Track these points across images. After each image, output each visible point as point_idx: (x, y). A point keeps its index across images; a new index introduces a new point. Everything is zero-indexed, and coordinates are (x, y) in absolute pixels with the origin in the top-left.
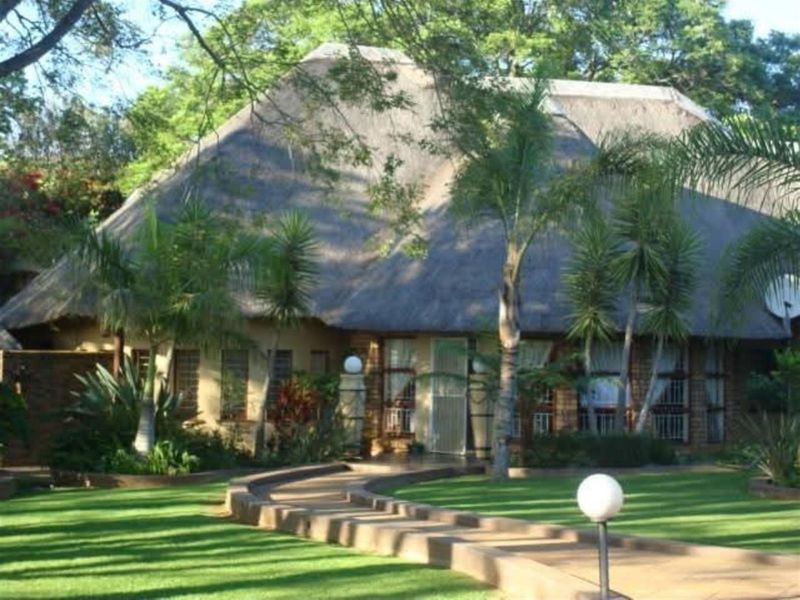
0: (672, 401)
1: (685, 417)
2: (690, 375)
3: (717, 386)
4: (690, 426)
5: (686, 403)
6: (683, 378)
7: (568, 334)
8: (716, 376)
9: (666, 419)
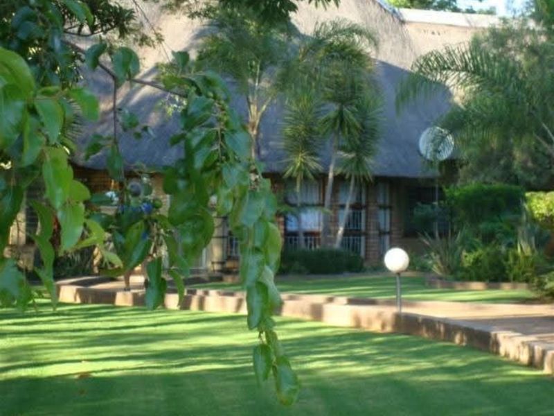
0: (354, 226)
1: (363, 238)
2: (366, 207)
3: (385, 214)
4: (366, 247)
5: (363, 228)
6: (361, 208)
7: (285, 173)
8: (383, 207)
9: (349, 240)
